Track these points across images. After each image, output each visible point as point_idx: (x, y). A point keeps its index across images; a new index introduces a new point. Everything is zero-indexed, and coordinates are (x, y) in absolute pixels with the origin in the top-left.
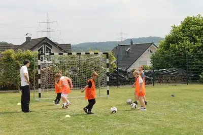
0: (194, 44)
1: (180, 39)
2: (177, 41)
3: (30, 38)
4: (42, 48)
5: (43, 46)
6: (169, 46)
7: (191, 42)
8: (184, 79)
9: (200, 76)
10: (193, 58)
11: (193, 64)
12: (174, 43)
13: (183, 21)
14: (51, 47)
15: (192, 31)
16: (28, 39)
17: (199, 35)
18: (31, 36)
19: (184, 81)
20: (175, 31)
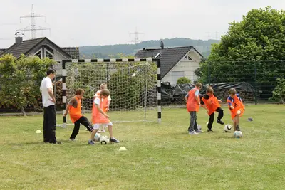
0: (263, 48)
1: (242, 40)
2: (238, 43)
3: (21, 38)
4: (40, 52)
5: (41, 50)
6: (226, 51)
7: (258, 45)
8: (249, 96)
9: (274, 92)
10: (262, 67)
11: (261, 76)
12: (234, 46)
13: (246, 15)
14: (52, 51)
15: (258, 29)
16: (19, 39)
17: (269, 35)
18: (22, 36)
19: (249, 100)
20: (236, 30)
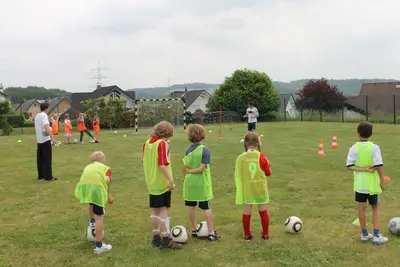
0: (242, 92)
1: (231, 87)
2: (229, 89)
3: (101, 86)
5: (113, 93)
6: (223, 93)
7: (240, 90)
12: (227, 91)
14: (119, 93)
15: (240, 81)
17: (246, 85)
20: (228, 81)
